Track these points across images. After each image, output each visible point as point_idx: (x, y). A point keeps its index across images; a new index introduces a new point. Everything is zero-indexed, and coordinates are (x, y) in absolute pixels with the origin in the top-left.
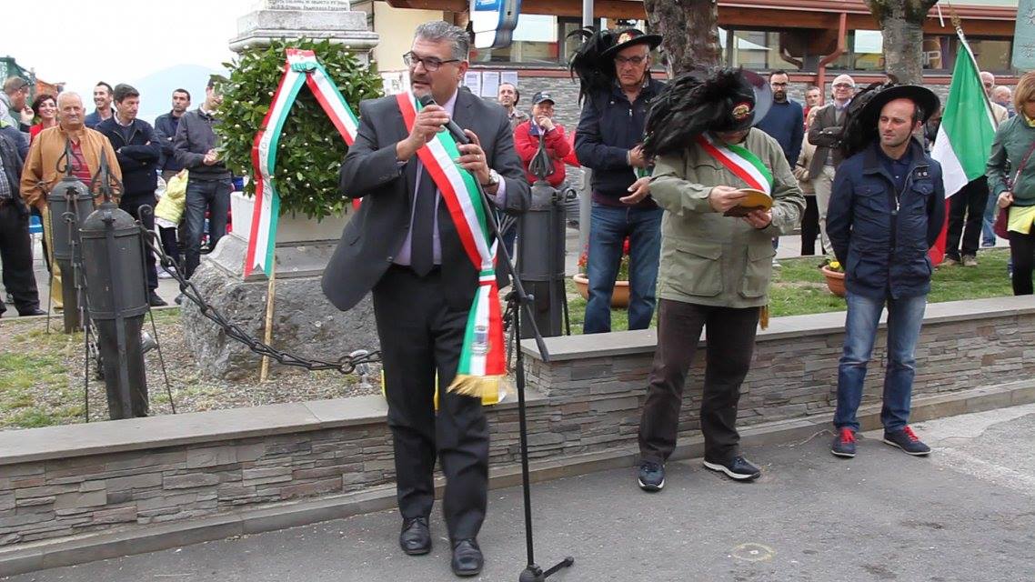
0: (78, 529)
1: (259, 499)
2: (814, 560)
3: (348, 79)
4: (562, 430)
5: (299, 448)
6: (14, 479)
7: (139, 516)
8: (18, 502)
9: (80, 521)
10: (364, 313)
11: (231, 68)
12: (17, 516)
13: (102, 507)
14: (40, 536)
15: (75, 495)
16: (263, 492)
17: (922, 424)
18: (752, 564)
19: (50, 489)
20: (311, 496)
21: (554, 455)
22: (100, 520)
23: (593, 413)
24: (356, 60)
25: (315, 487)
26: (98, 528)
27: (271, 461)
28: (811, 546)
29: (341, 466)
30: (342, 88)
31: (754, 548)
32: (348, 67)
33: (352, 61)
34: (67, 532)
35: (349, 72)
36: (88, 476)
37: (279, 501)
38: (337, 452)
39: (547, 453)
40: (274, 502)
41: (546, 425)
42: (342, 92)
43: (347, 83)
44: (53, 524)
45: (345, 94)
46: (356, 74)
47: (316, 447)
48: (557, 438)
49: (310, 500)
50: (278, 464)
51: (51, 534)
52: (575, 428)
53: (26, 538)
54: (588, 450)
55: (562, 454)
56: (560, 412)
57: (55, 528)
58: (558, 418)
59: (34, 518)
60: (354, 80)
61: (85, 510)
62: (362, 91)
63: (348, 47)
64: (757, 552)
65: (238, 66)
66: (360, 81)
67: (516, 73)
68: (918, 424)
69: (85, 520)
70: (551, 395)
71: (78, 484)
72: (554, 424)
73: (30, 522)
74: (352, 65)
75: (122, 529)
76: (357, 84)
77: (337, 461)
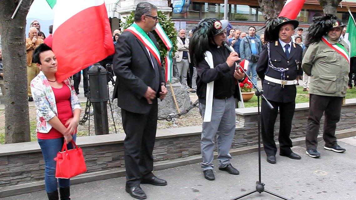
0: (104, 169)
1: (157, 160)
2: (341, 175)
3: (163, 23)
4: (247, 138)
5: (170, 143)
6: (85, 152)
7: (122, 165)
8: (87, 159)
9: (103, 166)
10: (168, 102)
11: (126, 19)
12: (86, 164)
13: (110, 162)
14: (92, 171)
15: (102, 158)
16: (158, 157)
17: (354, 137)
18: (322, 176)
19: (95, 156)
20: (173, 159)
21: (245, 146)
22: (110, 166)
23: (256, 133)
24: (166, 17)
25: (174, 156)
26: (109, 168)
27: (161, 147)
28: (338, 171)
29: (182, 149)
30: (162, 26)
31: (320, 172)
32: (164, 19)
33: (165, 17)
34: (101, 169)
35: (164, 20)
36: (107, 151)
37: (163, 160)
38: (181, 144)
39: (242, 146)
40: (161, 161)
41: (243, 136)
42: (162, 27)
43: (164, 24)
44: (96, 167)
45: (163, 28)
46: (166, 22)
47: (175, 143)
48: (246, 140)
49: (172, 160)
50: (163, 148)
51: (96, 170)
52: (251, 138)
53: (88, 171)
54: (255, 145)
55: (247, 146)
56: (247, 132)
57: (96, 168)
58: (246, 134)
59: (91, 165)
60: (165, 24)
61: (106, 162)
62: (169, 27)
63: (163, 12)
64: (322, 173)
65: (128, 18)
66: (168, 24)
67: (185, 22)
68: (353, 137)
69: (105, 166)
70: (244, 127)
71: (104, 154)
72: (245, 136)
73: (89, 166)
74: (164, 18)
75: (117, 169)
76: (167, 25)
77: (180, 147)
